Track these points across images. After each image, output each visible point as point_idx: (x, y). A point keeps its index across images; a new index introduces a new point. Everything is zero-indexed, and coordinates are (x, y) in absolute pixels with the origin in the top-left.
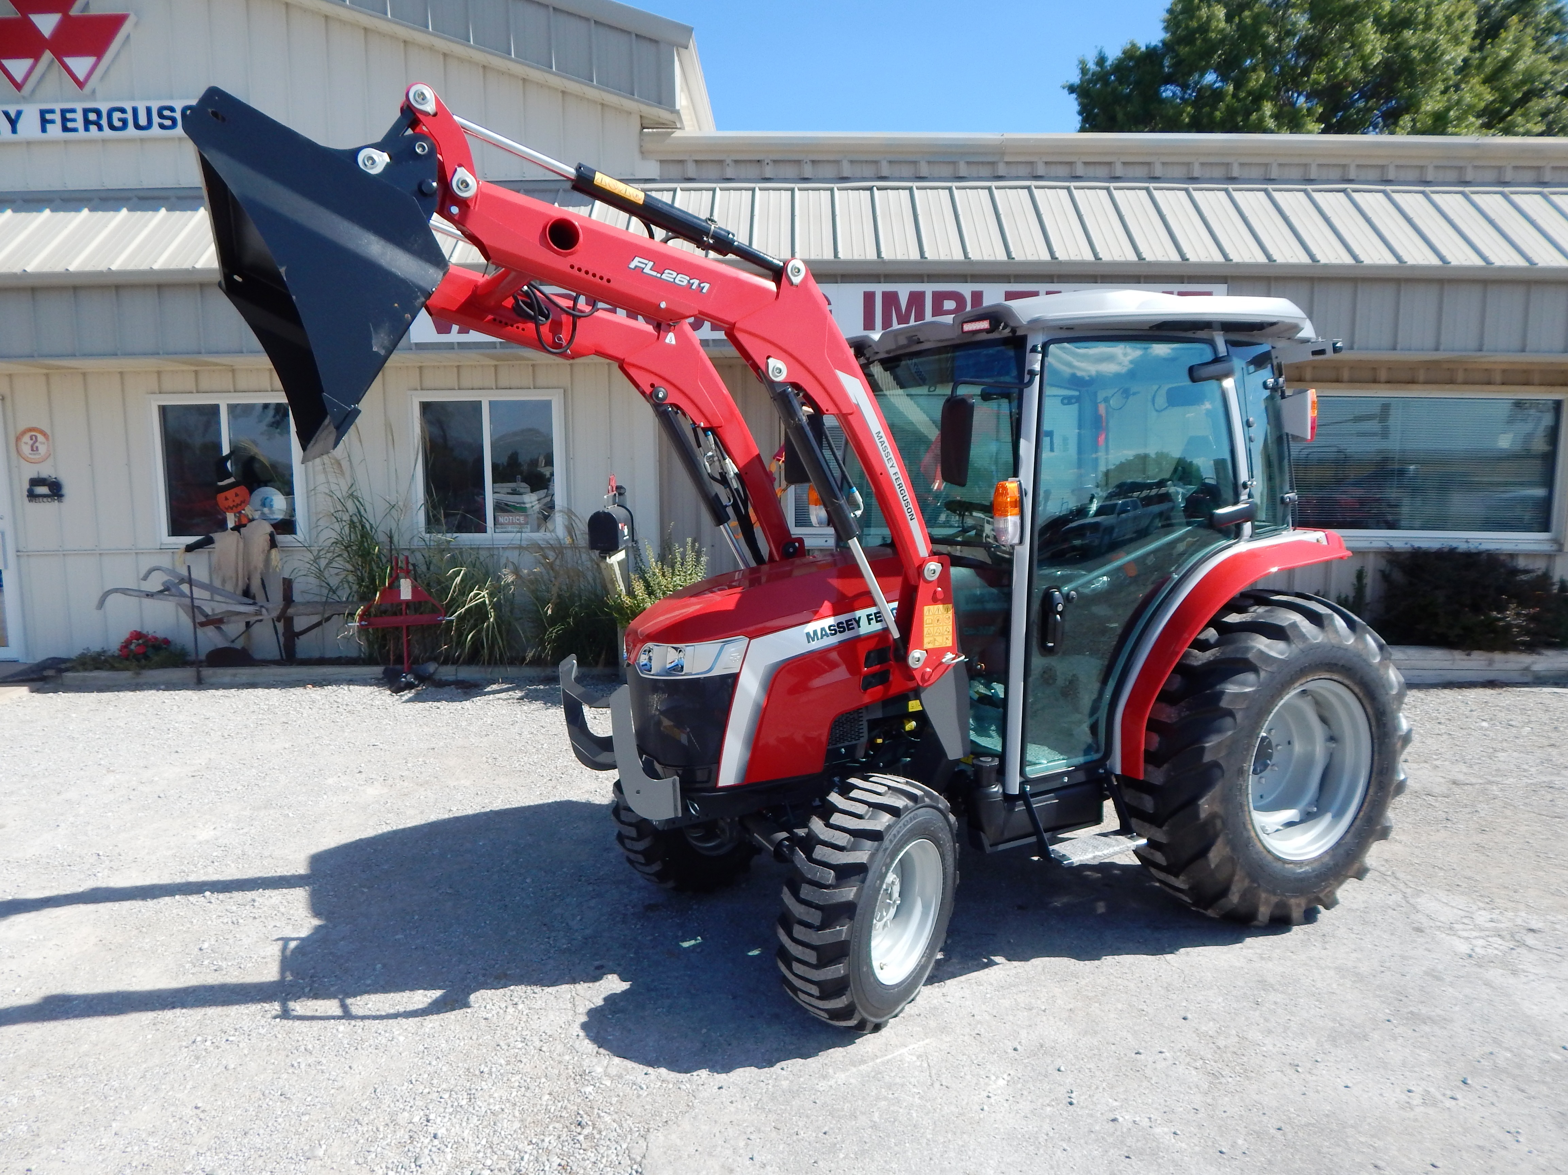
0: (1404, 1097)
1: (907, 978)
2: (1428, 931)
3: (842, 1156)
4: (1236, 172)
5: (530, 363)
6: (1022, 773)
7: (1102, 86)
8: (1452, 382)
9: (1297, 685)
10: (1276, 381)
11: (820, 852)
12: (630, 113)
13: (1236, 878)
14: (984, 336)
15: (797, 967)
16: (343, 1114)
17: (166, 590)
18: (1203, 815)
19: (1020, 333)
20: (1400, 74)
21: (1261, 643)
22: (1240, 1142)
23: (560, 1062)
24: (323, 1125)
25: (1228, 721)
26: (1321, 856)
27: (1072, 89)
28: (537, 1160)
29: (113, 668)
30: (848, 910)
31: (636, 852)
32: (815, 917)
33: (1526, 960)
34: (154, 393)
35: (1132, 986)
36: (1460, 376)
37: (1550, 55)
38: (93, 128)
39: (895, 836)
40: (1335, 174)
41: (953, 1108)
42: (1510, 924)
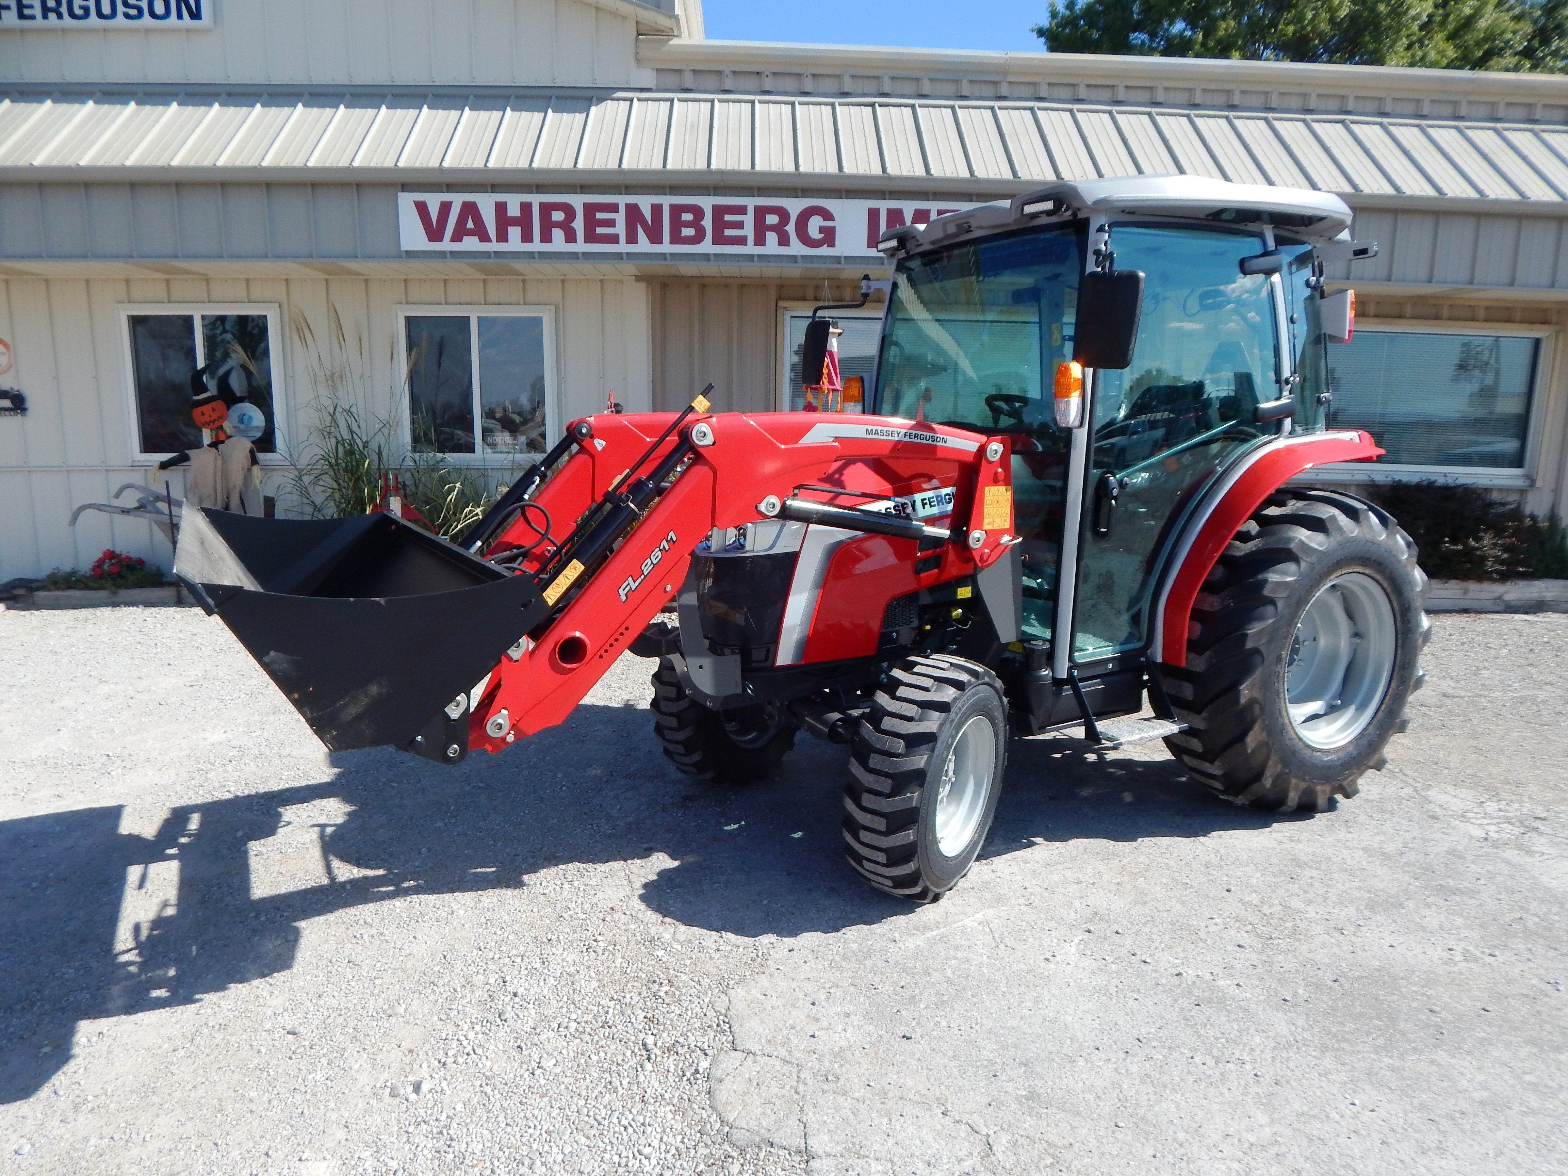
0: (1446, 955)
1: (963, 852)
2: (1442, 818)
3: (922, 1006)
4: (1236, 100)
5: (520, 278)
6: (1071, 658)
7: (1071, 30)
8: (1437, 317)
9: (1332, 577)
10: (1318, 281)
11: (887, 723)
12: (624, 18)
13: (1270, 763)
14: (1044, 220)
15: (864, 835)
16: (417, 978)
17: (141, 507)
18: (1243, 701)
19: (1081, 215)
20: (1365, 28)
21: (1302, 534)
22: (1301, 992)
23: (626, 931)
24: (398, 987)
25: (1270, 609)
26: (1345, 746)
27: (1041, 32)
28: (622, 1013)
29: (86, 587)
30: (919, 777)
31: (676, 742)
32: (885, 785)
33: (1539, 843)
34: (123, 302)
35: (1172, 863)
36: (1445, 313)
37: (1511, 14)
38: (52, 16)
39: (960, 709)
40: (1334, 104)
41: (1022, 966)
42: (1517, 813)
